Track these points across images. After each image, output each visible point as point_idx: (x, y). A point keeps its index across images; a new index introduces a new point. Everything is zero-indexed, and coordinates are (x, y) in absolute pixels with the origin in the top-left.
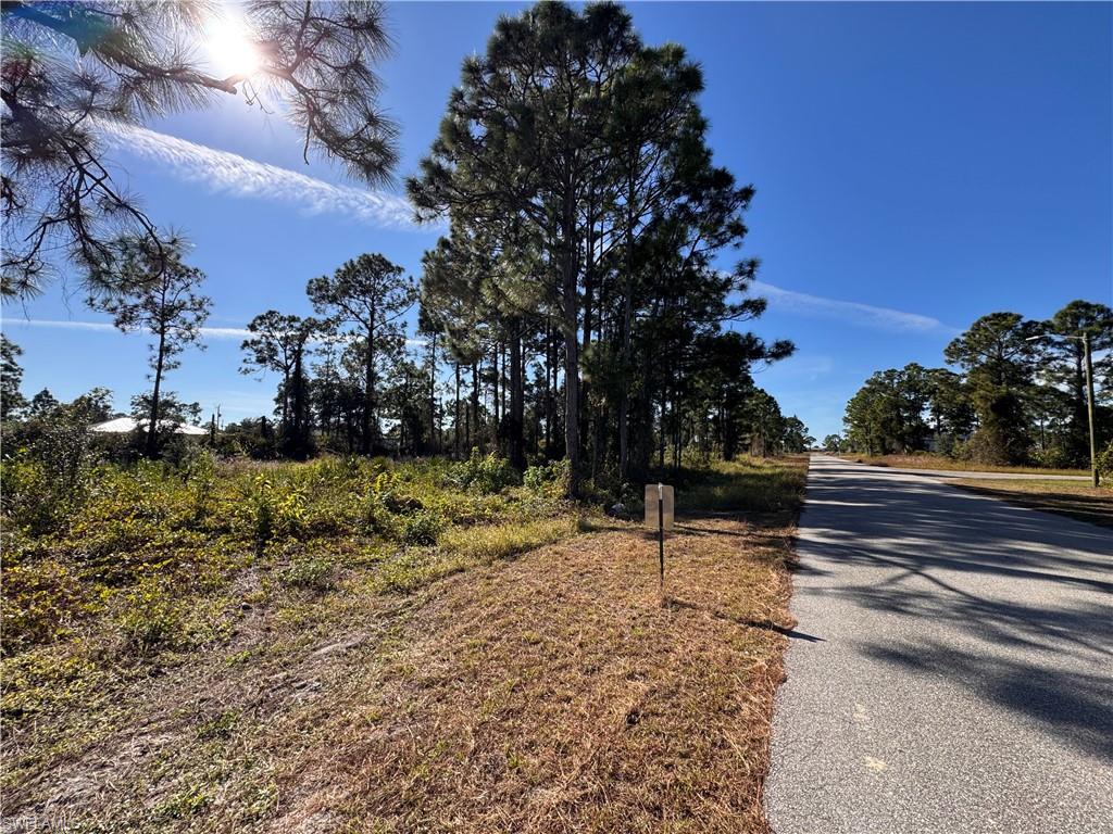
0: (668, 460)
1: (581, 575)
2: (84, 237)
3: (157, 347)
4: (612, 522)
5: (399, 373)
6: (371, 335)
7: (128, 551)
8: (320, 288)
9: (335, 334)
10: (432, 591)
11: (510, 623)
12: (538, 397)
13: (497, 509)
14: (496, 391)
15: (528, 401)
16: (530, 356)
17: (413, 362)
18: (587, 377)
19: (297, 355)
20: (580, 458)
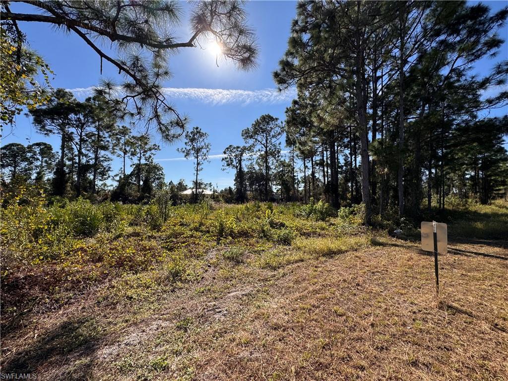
0: (434, 204)
1: (373, 273)
2: (160, 123)
3: (196, 163)
4: (394, 240)
5: (279, 165)
6: (266, 150)
7: (176, 238)
8: (246, 133)
9: (253, 152)
10: (286, 270)
11: (326, 298)
12: (346, 172)
13: (323, 229)
14: (324, 170)
15: (341, 174)
16: (341, 151)
17: (285, 160)
18: (375, 157)
19: (240, 161)
20: (372, 203)
